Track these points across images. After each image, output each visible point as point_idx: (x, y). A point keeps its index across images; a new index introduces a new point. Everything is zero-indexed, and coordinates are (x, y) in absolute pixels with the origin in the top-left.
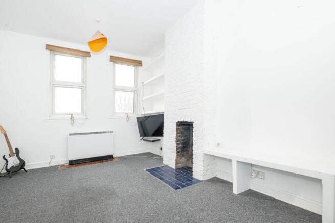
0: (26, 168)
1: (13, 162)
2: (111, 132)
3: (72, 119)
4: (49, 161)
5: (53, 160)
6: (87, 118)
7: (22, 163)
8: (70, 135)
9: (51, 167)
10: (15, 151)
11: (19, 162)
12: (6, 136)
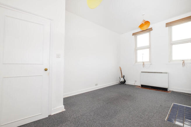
0: (126, 83)
1: (122, 80)
2: (167, 73)
3: (144, 64)
4: (134, 83)
5: (136, 83)
6: (151, 64)
7: (125, 81)
8: (142, 72)
9: (135, 85)
10: (123, 76)
11: (124, 80)
12: (121, 70)
